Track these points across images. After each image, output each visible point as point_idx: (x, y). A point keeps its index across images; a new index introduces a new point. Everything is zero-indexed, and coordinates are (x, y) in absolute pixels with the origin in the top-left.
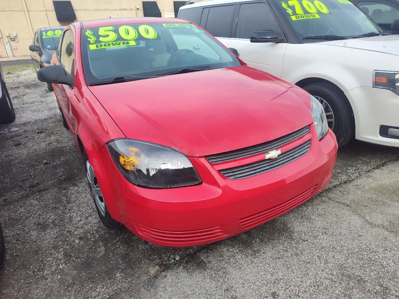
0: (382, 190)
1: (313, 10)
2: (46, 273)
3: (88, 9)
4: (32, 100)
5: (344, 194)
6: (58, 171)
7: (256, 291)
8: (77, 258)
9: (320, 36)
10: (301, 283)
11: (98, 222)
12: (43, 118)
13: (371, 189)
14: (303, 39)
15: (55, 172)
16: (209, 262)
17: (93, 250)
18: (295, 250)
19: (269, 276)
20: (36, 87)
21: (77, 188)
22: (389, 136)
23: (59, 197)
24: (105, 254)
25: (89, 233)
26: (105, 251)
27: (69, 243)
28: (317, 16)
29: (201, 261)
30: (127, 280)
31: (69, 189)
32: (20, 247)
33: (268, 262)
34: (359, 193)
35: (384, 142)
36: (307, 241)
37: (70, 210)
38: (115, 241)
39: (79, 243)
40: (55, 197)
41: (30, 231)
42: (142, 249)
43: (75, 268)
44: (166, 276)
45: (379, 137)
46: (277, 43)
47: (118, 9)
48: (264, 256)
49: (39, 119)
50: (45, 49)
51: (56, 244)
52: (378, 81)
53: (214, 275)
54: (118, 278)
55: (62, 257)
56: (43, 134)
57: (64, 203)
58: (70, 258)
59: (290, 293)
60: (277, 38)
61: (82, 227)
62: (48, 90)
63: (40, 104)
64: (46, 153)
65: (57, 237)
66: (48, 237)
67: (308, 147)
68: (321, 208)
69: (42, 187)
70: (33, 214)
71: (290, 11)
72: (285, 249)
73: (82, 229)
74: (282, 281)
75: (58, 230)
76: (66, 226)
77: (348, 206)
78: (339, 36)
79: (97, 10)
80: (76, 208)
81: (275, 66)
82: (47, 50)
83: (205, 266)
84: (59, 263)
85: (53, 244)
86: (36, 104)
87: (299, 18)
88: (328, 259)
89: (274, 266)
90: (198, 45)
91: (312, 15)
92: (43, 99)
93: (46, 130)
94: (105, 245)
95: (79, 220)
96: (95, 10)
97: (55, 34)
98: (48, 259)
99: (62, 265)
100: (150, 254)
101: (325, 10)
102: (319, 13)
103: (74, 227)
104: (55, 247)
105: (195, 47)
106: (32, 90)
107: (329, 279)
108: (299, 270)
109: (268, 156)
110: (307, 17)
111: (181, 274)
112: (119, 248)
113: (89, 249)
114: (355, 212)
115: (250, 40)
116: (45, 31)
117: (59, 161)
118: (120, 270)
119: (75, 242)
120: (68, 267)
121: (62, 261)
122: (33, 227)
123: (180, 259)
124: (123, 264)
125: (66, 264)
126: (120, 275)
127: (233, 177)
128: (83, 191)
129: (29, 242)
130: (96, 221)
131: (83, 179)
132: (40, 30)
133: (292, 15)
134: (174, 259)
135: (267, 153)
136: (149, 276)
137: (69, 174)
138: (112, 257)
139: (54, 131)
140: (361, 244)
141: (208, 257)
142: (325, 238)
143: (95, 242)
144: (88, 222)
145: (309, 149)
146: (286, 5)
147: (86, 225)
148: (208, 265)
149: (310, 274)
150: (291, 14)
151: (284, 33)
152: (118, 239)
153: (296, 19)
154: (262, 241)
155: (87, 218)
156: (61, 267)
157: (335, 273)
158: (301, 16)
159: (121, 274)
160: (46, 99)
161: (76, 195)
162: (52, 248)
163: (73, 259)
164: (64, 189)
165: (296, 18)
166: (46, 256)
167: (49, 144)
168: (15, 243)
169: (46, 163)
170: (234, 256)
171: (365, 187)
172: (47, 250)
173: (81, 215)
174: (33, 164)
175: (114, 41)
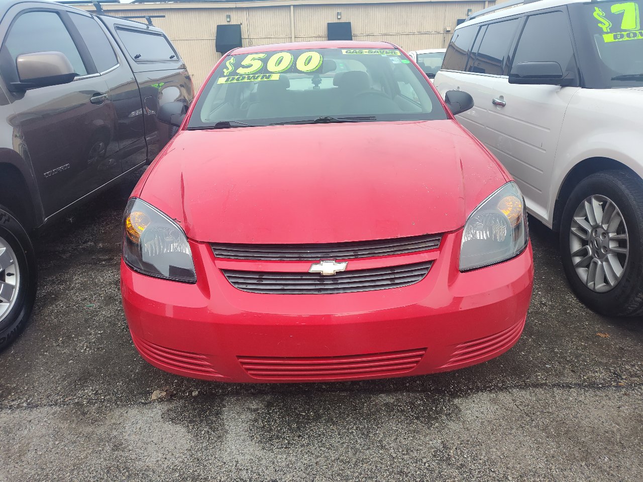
14: (613, 79)
27: (115, 328)
30: (122, 394)
55: (94, 340)
66: (103, 313)
67: (422, 275)
71: (606, 25)
85: (100, 323)
87: (622, 37)
109: (315, 268)
118: (127, 380)
126: (121, 384)
133: (607, 33)
134: (191, 392)
135: (318, 262)
145: (420, 278)
146: (602, 13)
150: (605, 30)
151: (577, 67)
153: (613, 41)
158: (628, 34)
159: (124, 384)
165: (616, 38)
171: (622, 408)
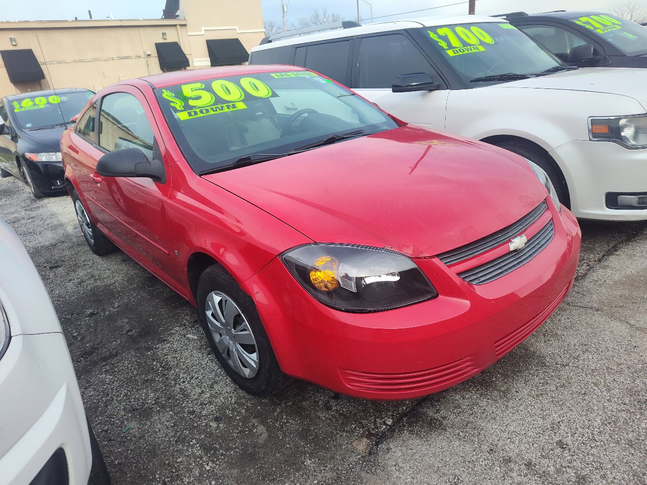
0: (631, 282)
1: (473, 41)
2: (187, 480)
3: (64, 61)
4: (12, 216)
5: (584, 295)
6: (119, 323)
7: (533, 445)
8: (227, 450)
9: (494, 76)
10: (590, 422)
11: (235, 391)
12: (47, 243)
13: (615, 283)
14: (471, 82)
15: (115, 327)
16: (444, 418)
17: (247, 433)
18: (558, 380)
19: (540, 422)
20: (9, 195)
21: (169, 345)
22: (619, 206)
23: (145, 362)
24: (269, 436)
25: (227, 408)
26: (268, 431)
27: (201, 430)
28: (481, 49)
29: (431, 420)
30: (326, 467)
31: (156, 348)
32: (120, 450)
33: (530, 403)
34: (604, 291)
35: (614, 216)
36: (568, 365)
37: (175, 380)
38: (276, 414)
39: (218, 427)
40: (139, 364)
41: (122, 422)
42: (326, 418)
43: (231, 465)
44: (389, 449)
45: (605, 210)
46: (431, 90)
47: (114, 57)
48: (520, 395)
49: (41, 247)
50: (23, 130)
51: (180, 436)
52: (595, 132)
53: (461, 434)
54: (310, 466)
55: (200, 452)
56: (60, 270)
57: (159, 371)
58: (215, 452)
59: (582, 438)
60: (432, 83)
61: (210, 403)
62: (33, 198)
63: (30, 221)
64: (83, 298)
65: (175, 425)
66: (159, 426)
67: (552, 230)
68: (564, 319)
69: (104, 352)
70: (114, 395)
71: (443, 44)
72: (542, 381)
73: (211, 404)
74: (562, 425)
75: (171, 413)
76: (183, 405)
77: (597, 310)
78: (518, 74)
79: (81, 61)
80: (185, 375)
81: (432, 124)
82: (26, 131)
83: (441, 424)
84: (201, 462)
85: (174, 436)
86: (23, 222)
87: (458, 52)
88: (609, 384)
89: (540, 406)
90: (293, 104)
91: (474, 48)
92: (33, 214)
93: (63, 261)
94: (263, 422)
95: (200, 391)
96: (75, 62)
97: (35, 104)
98: (179, 460)
99: (207, 464)
100: (343, 423)
101: (488, 40)
102: (482, 43)
103: (196, 404)
104: (182, 440)
105: (288, 106)
106: (4, 200)
107: (624, 411)
108: (577, 406)
109: (512, 247)
110: (468, 51)
111: (411, 441)
112: (287, 422)
113: (240, 432)
114: (612, 316)
115: (391, 89)
116: (16, 101)
117: (113, 308)
118: (307, 455)
119: (210, 426)
120: (219, 466)
121: (204, 459)
122: (125, 415)
123: (394, 422)
124: (308, 445)
125: (213, 462)
126: (310, 461)
127: (477, 281)
128: (182, 347)
129: (131, 440)
130: (228, 389)
131: (171, 330)
132: (8, 100)
133: (447, 50)
134: (385, 423)
135: (510, 242)
136: (359, 454)
137: (143, 326)
138: (283, 438)
139: (78, 262)
140: (642, 358)
141: (438, 411)
142: (591, 358)
143: (245, 420)
144: (216, 393)
145: (553, 232)
146: (435, 36)
147: (216, 397)
148: (445, 422)
149: (595, 408)
150: (445, 48)
151: (440, 75)
152: (278, 410)
153: (454, 55)
154: (505, 376)
155: (212, 387)
156: (208, 468)
157: (627, 402)
158: (459, 50)
159: (313, 460)
160: (38, 212)
161: (173, 356)
162: (176, 441)
163: (221, 451)
164: (148, 349)
165: (455, 53)
166: (173, 456)
167: (80, 283)
168: (107, 446)
169: (92, 314)
170: (477, 404)
171: (607, 282)
172: (169, 447)
173: (200, 384)
174: (69, 319)
175: (213, 105)
